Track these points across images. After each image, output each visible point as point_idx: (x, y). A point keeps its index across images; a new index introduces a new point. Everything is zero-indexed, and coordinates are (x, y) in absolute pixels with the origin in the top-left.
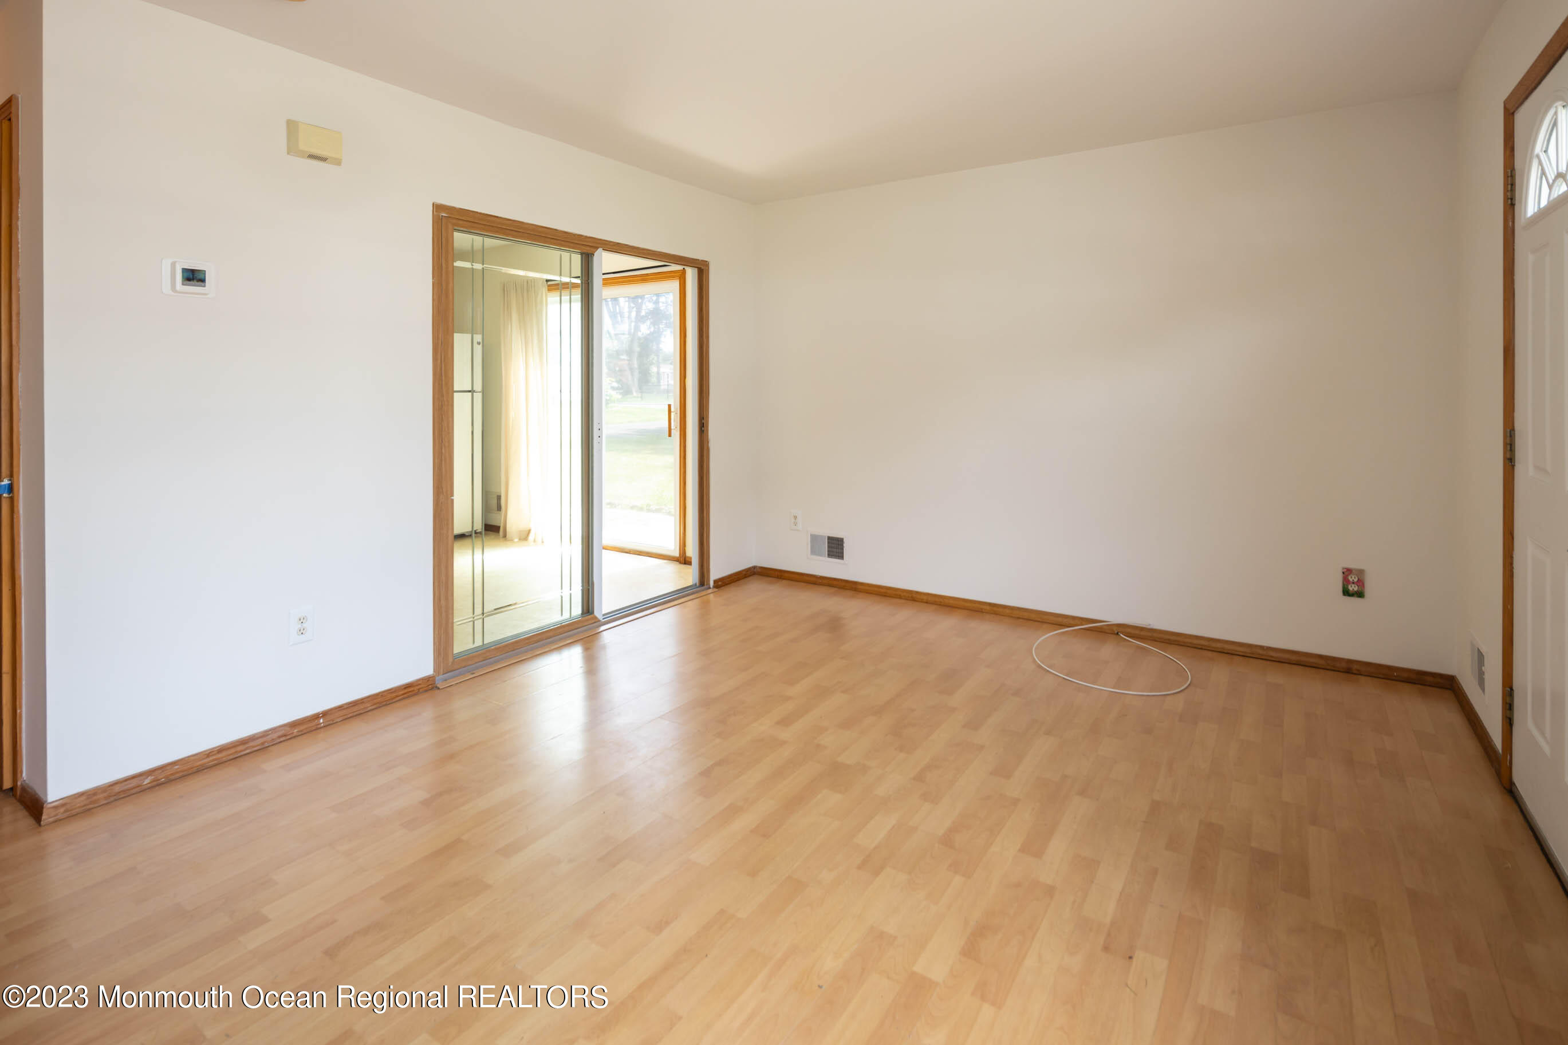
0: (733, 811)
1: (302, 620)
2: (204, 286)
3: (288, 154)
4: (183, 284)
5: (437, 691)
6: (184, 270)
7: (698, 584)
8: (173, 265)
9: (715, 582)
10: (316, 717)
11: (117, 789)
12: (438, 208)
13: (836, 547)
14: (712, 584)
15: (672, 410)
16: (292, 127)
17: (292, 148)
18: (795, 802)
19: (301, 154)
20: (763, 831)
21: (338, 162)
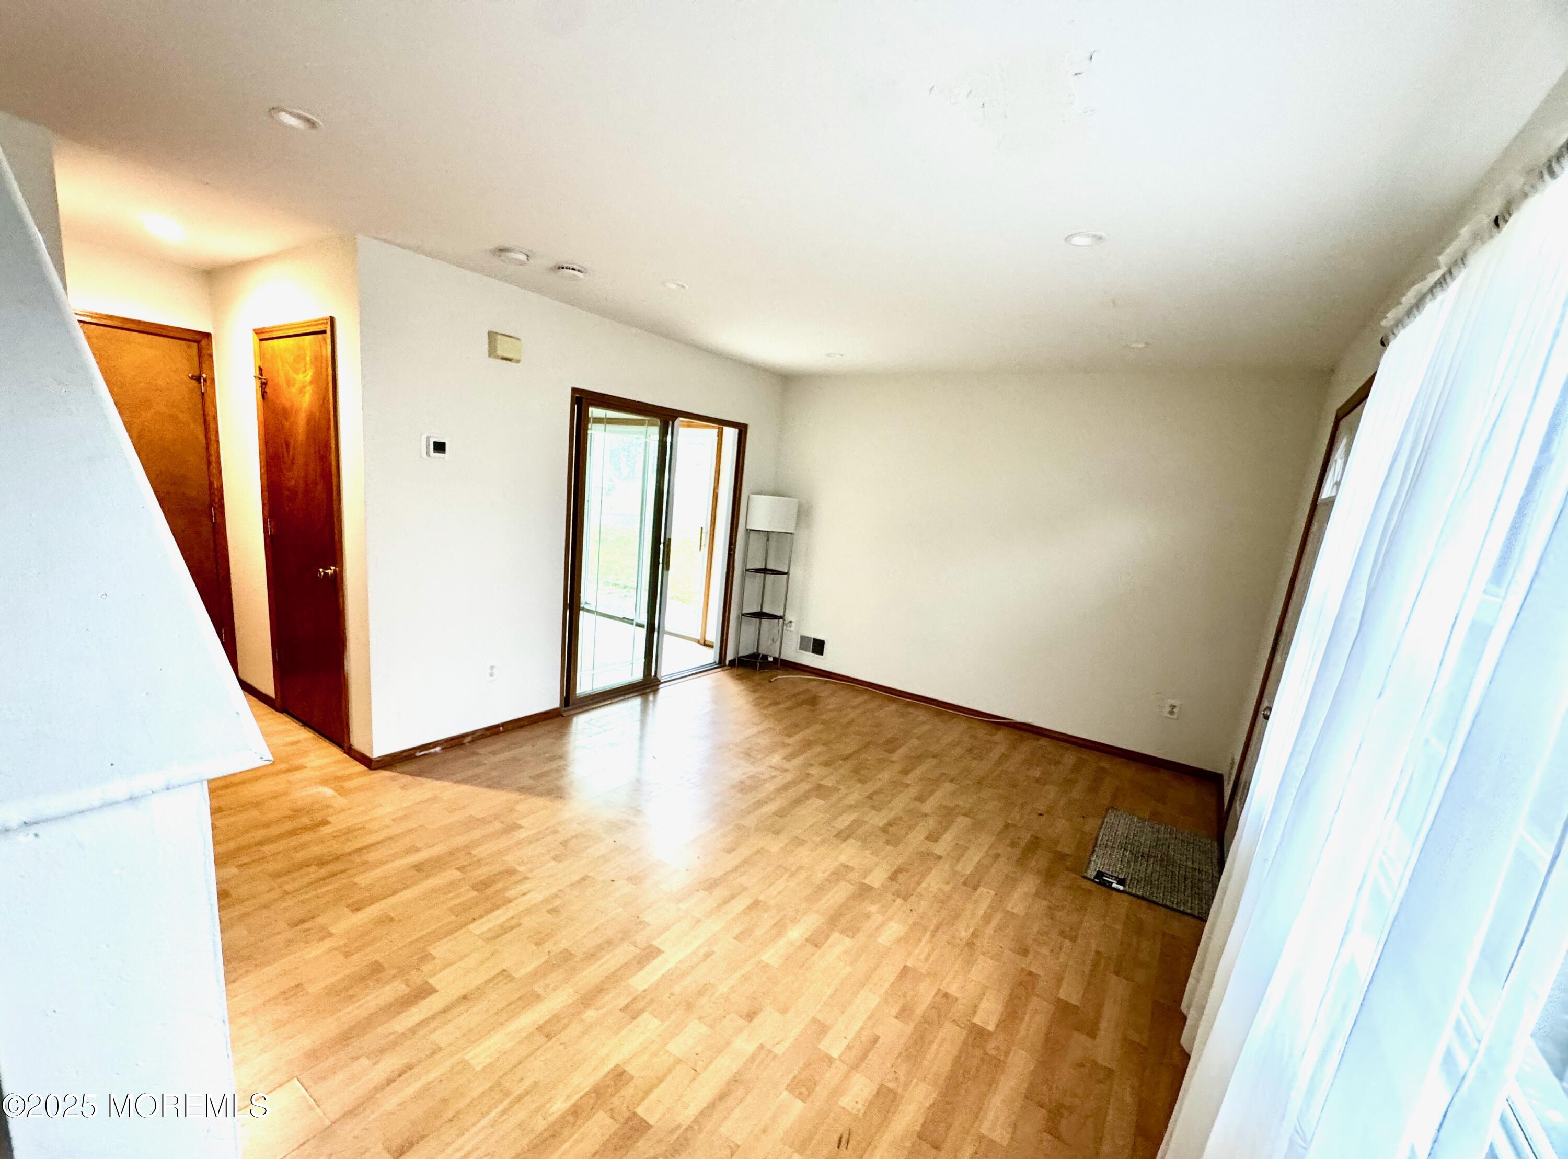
0: (760, 804)
1: (492, 667)
2: (445, 453)
3: (489, 356)
4: (434, 452)
5: (562, 718)
6: (435, 443)
7: (717, 662)
8: (428, 438)
9: (730, 661)
10: (498, 726)
11: (405, 754)
12: (574, 390)
13: (818, 647)
14: (727, 663)
15: (703, 531)
16: (492, 336)
17: (492, 352)
18: (798, 802)
19: (497, 357)
20: (781, 813)
21: (518, 361)
